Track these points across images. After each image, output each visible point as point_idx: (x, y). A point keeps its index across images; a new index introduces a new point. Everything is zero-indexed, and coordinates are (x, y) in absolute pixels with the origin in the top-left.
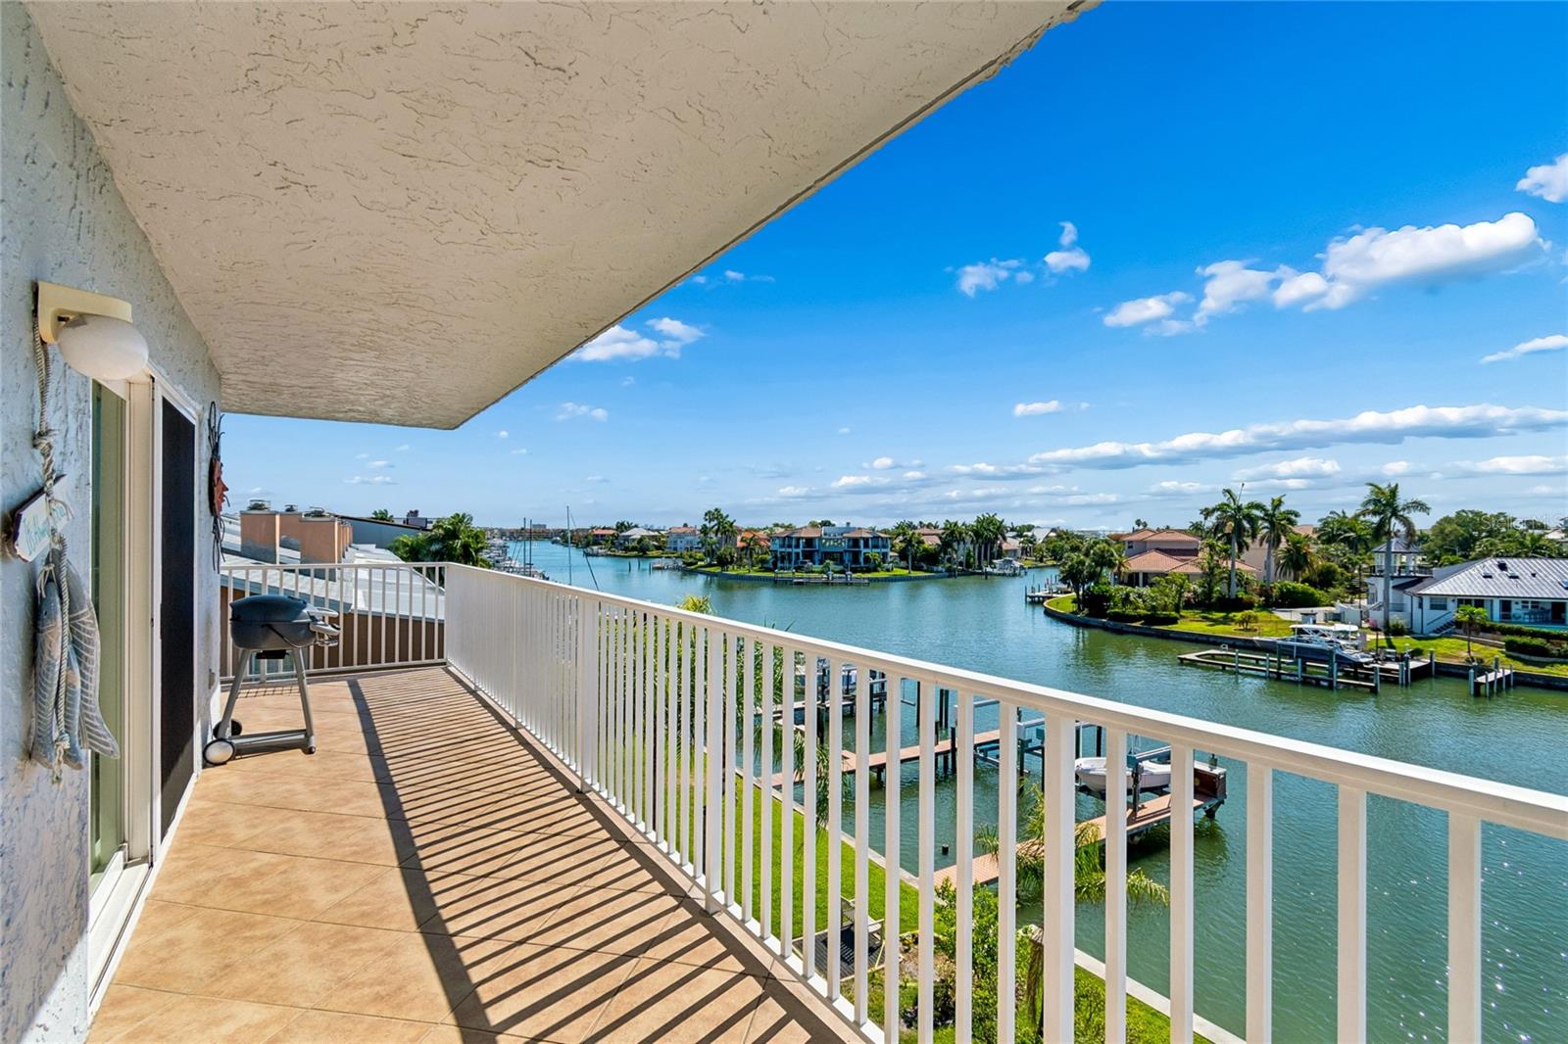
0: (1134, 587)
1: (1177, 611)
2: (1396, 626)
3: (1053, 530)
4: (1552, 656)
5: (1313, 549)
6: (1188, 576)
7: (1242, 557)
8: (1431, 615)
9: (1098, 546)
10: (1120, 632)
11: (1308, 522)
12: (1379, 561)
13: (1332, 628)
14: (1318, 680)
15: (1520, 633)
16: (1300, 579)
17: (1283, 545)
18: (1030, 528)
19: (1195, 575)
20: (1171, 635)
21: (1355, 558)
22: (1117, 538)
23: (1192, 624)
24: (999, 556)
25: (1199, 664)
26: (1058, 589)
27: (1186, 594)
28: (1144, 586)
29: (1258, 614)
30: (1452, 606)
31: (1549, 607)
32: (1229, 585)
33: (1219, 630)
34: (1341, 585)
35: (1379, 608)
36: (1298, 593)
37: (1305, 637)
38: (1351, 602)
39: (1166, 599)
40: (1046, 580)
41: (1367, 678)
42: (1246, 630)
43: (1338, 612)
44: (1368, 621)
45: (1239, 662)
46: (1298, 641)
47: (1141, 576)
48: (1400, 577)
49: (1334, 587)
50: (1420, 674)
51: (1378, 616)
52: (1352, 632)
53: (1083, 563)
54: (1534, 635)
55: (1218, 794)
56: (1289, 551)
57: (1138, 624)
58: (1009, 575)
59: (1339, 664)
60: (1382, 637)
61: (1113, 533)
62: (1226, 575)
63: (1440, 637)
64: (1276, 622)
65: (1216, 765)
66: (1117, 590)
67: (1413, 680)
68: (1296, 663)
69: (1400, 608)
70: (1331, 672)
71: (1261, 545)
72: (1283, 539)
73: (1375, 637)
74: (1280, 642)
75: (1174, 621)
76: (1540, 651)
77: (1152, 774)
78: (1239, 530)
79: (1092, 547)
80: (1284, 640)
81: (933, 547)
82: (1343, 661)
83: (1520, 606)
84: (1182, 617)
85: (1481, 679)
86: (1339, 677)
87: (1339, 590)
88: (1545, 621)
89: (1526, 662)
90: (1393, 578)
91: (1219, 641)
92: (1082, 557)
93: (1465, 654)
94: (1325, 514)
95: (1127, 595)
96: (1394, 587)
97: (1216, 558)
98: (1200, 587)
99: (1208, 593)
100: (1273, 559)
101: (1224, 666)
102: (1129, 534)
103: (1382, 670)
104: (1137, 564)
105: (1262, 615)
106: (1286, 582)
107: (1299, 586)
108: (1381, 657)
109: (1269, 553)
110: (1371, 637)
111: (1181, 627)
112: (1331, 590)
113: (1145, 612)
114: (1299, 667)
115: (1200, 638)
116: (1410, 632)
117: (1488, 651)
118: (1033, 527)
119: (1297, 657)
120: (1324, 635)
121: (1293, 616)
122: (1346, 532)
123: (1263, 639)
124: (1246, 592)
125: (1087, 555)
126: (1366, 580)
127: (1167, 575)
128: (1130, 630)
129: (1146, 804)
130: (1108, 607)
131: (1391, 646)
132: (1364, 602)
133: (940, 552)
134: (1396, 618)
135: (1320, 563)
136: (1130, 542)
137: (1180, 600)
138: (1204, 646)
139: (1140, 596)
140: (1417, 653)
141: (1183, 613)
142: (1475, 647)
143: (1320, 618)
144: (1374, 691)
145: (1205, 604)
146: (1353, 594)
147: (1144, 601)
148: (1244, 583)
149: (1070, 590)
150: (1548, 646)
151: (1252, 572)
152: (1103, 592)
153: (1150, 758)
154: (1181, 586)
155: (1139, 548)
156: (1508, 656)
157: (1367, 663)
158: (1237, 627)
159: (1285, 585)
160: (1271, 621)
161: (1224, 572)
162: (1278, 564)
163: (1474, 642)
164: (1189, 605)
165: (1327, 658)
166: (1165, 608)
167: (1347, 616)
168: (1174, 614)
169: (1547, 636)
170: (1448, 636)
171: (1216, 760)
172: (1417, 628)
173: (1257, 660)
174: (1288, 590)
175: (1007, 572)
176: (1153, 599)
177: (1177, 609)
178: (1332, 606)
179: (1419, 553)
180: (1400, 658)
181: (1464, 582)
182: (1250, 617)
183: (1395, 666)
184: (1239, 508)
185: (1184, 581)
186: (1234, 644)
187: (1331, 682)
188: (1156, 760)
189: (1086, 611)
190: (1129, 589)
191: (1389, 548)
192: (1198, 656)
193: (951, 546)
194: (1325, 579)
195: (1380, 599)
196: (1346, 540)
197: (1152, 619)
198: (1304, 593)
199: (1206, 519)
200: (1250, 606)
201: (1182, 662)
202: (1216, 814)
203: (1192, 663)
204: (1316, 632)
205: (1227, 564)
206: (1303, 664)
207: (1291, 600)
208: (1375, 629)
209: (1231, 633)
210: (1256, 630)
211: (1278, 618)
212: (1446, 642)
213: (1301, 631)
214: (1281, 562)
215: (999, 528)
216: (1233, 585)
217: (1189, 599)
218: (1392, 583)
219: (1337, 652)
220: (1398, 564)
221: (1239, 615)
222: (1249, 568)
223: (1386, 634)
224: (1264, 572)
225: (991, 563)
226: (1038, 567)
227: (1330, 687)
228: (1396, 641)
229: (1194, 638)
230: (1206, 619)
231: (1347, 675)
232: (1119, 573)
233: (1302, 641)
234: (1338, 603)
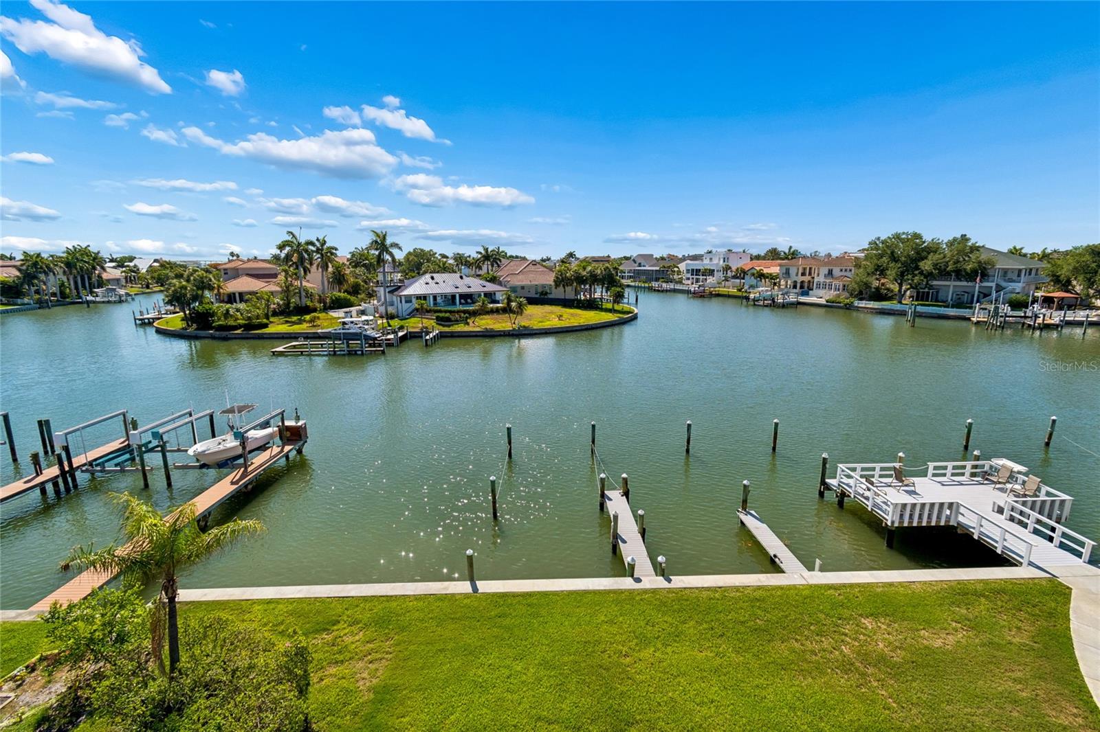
0: (232, 304)
1: (268, 319)
2: (391, 314)
3: (156, 261)
4: (452, 321)
5: (348, 271)
6: (272, 293)
7: (307, 278)
8: (406, 306)
9: (197, 273)
10: (226, 339)
11: (344, 254)
12: (380, 277)
13: (360, 319)
14: (356, 351)
15: (440, 311)
16: (342, 291)
17: (330, 269)
18: (131, 259)
19: (277, 292)
20: (265, 336)
21: (370, 276)
22: (216, 266)
23: (279, 326)
24: (100, 285)
25: (286, 353)
26: (167, 311)
27: (272, 306)
28: (241, 302)
29: (320, 315)
30: (414, 300)
31: (450, 297)
32: (300, 298)
33: (296, 329)
34: (364, 292)
35: (382, 305)
36: (341, 299)
37: (347, 327)
38: (370, 303)
39: (258, 311)
40: (153, 304)
41: (380, 346)
42: (314, 326)
43: (363, 309)
44: (378, 313)
45: (311, 348)
46: (343, 329)
47: (237, 295)
48: (391, 286)
49: (360, 294)
50: (404, 338)
51: (382, 309)
52: (371, 320)
53: (185, 288)
54: (446, 312)
55: (303, 437)
56: (334, 273)
57: (239, 331)
58: (115, 302)
59: (365, 340)
60: (385, 321)
61: (213, 263)
62: (297, 291)
63: (410, 318)
64: (331, 319)
65: (299, 420)
66: (219, 308)
67: (400, 342)
68: (343, 343)
69: (392, 304)
70: (362, 344)
71: (318, 269)
72: (330, 265)
73: (381, 322)
74: (333, 331)
75: (266, 326)
76: (448, 320)
77: (256, 438)
78: (302, 259)
79: (192, 275)
80: (335, 330)
81: (11, 280)
82: (367, 338)
83: (440, 298)
84: (271, 322)
85: (428, 337)
86: (366, 347)
87: (362, 296)
88: (449, 305)
89: (444, 326)
90: (387, 287)
91: (297, 336)
92: (184, 283)
93: (421, 325)
94: (353, 250)
95: (228, 311)
96: (389, 292)
97: (289, 279)
98: (281, 300)
99: (288, 304)
100: (325, 279)
101: (302, 352)
102: (225, 264)
103: (386, 340)
104: (233, 286)
105: (322, 315)
106: (334, 293)
107: (342, 295)
108: (385, 332)
109: (323, 274)
110: (380, 322)
111: (271, 329)
112: (359, 296)
113: (244, 322)
114: (345, 346)
115: (285, 336)
116: (398, 317)
117: (429, 322)
118: (135, 258)
119: (344, 339)
120: (356, 324)
121: (339, 314)
122: (364, 260)
123: (323, 331)
124: (311, 301)
125: (188, 281)
126: (375, 289)
127: (257, 293)
128: (233, 336)
129: (253, 461)
130: (213, 321)
131: (390, 326)
132: (375, 302)
133: (22, 284)
134: (391, 310)
135: (352, 280)
136: (225, 269)
137: (268, 311)
138: (289, 340)
139: (238, 310)
140: (401, 328)
141: (272, 319)
142: (425, 321)
143: (354, 314)
144: (383, 352)
145: (285, 312)
146: (370, 297)
147: (242, 314)
148: (309, 295)
149: (178, 310)
150: (451, 316)
151: (314, 288)
152: (207, 310)
153: (254, 428)
154: (268, 301)
155: (232, 273)
156: (437, 324)
157: (379, 337)
158: (308, 325)
159: (334, 295)
160: (327, 319)
161: (296, 289)
162: (329, 282)
163: (424, 318)
164: (275, 314)
165: (359, 337)
166: (258, 317)
167: (368, 312)
168: (265, 321)
169: (450, 312)
170: (413, 316)
171: (299, 416)
172: (400, 315)
173: (322, 344)
174: (336, 298)
175: (113, 299)
176: (249, 312)
177: (267, 317)
178: (360, 305)
179: (399, 272)
180: (394, 332)
181: (417, 288)
182: (315, 317)
183: (391, 336)
184: (299, 244)
185: (269, 297)
186: (307, 337)
187: (362, 351)
188: (258, 427)
189: (195, 326)
190: (228, 306)
191: (384, 270)
192: (284, 348)
193: (36, 277)
194: (355, 290)
195: (383, 299)
196: (364, 265)
197: (249, 327)
198: (345, 299)
199: (281, 251)
200: (315, 310)
201: (274, 354)
202: (303, 450)
203: (281, 354)
204: (352, 322)
205: (297, 283)
206: (347, 343)
207: (338, 304)
208: (382, 317)
209: (304, 330)
210: (319, 326)
211: (331, 316)
212: (413, 320)
213: (344, 323)
214: (331, 280)
215: (94, 259)
216: (303, 297)
217: (274, 309)
218: (387, 290)
219: (364, 333)
220: (389, 279)
221: (308, 317)
222: (312, 285)
223: (387, 319)
224: (321, 287)
225: (92, 293)
226: (143, 293)
227: (362, 354)
228: (392, 322)
229: (281, 336)
230: (287, 322)
231: (370, 346)
232: (219, 294)
233: (345, 329)
234: (363, 304)
